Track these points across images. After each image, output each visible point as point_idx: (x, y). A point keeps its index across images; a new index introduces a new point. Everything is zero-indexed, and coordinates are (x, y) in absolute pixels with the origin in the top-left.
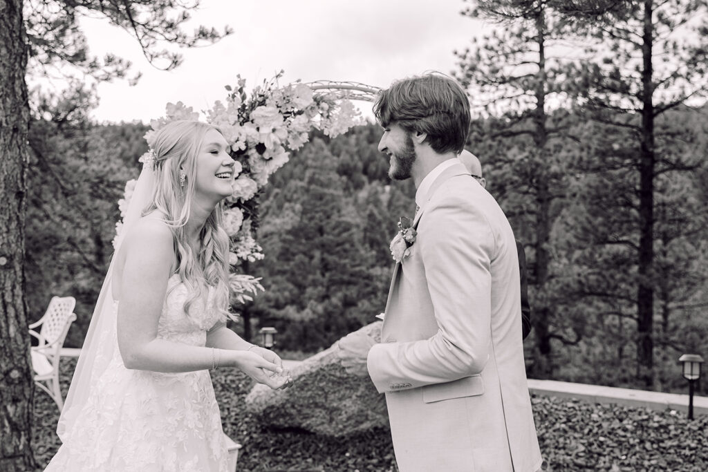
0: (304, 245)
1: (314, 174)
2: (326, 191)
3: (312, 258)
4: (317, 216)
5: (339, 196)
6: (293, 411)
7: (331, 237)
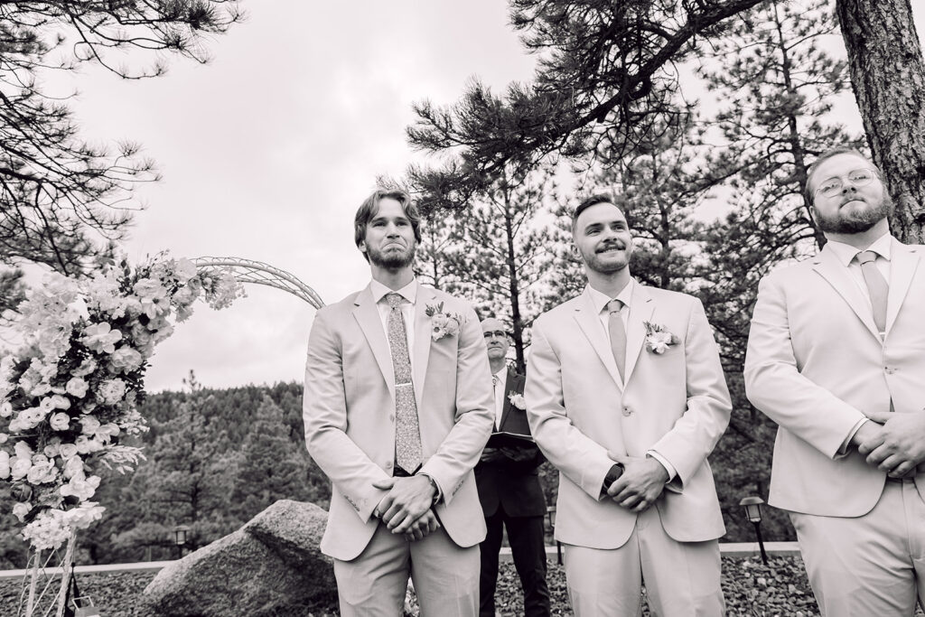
0: (255, 487)
1: (263, 424)
2: (274, 438)
3: (262, 497)
4: (266, 460)
5: (285, 442)
6: (193, 598)
7: (279, 478)
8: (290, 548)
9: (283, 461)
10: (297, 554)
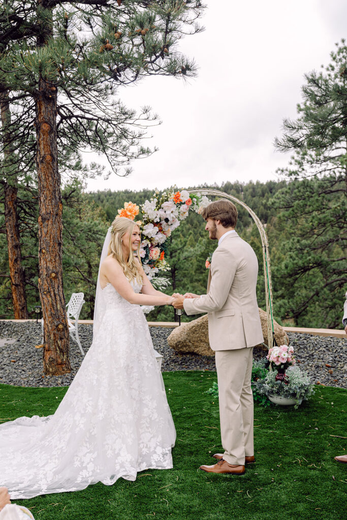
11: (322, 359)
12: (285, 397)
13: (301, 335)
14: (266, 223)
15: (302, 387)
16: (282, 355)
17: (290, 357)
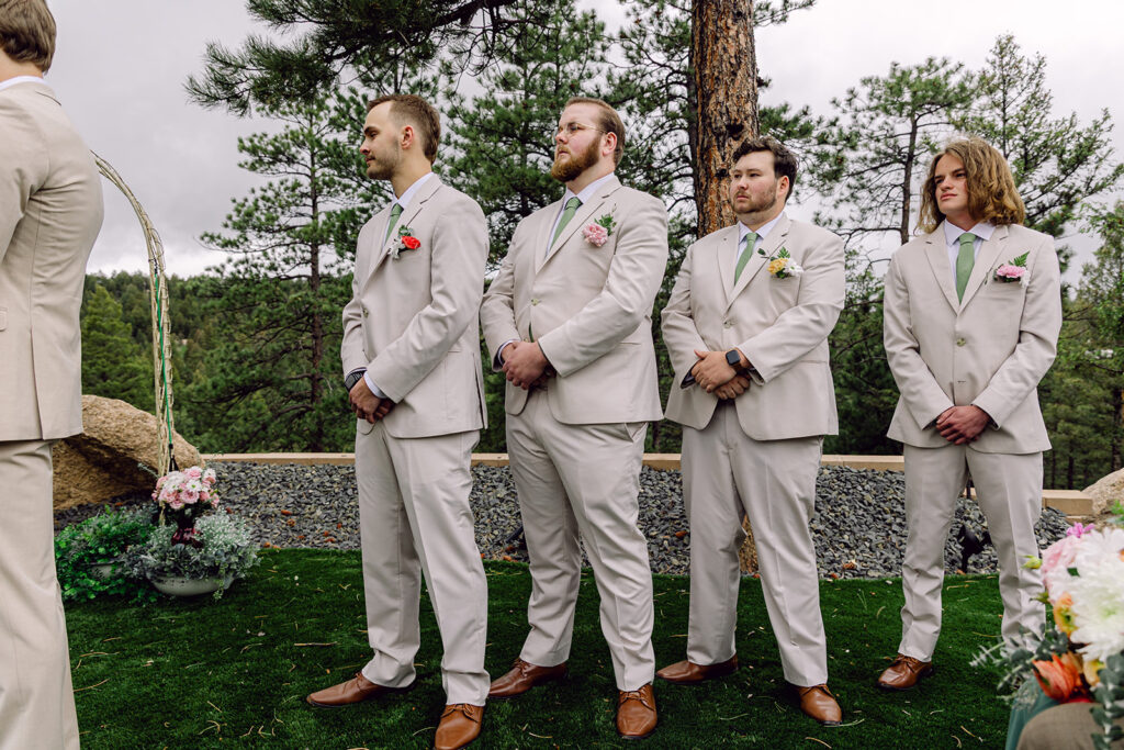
2: (109, 337)
4: (99, 362)
5: (124, 343)
7: (115, 383)
8: (93, 445)
9: (122, 365)
10: (102, 452)
11: (275, 502)
12: (192, 578)
13: (234, 465)
14: (186, 338)
15: (233, 550)
16: (189, 486)
17: (206, 490)
